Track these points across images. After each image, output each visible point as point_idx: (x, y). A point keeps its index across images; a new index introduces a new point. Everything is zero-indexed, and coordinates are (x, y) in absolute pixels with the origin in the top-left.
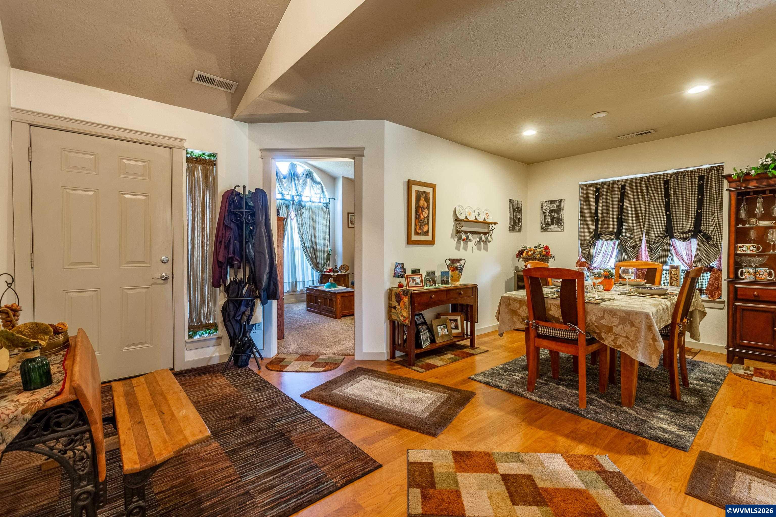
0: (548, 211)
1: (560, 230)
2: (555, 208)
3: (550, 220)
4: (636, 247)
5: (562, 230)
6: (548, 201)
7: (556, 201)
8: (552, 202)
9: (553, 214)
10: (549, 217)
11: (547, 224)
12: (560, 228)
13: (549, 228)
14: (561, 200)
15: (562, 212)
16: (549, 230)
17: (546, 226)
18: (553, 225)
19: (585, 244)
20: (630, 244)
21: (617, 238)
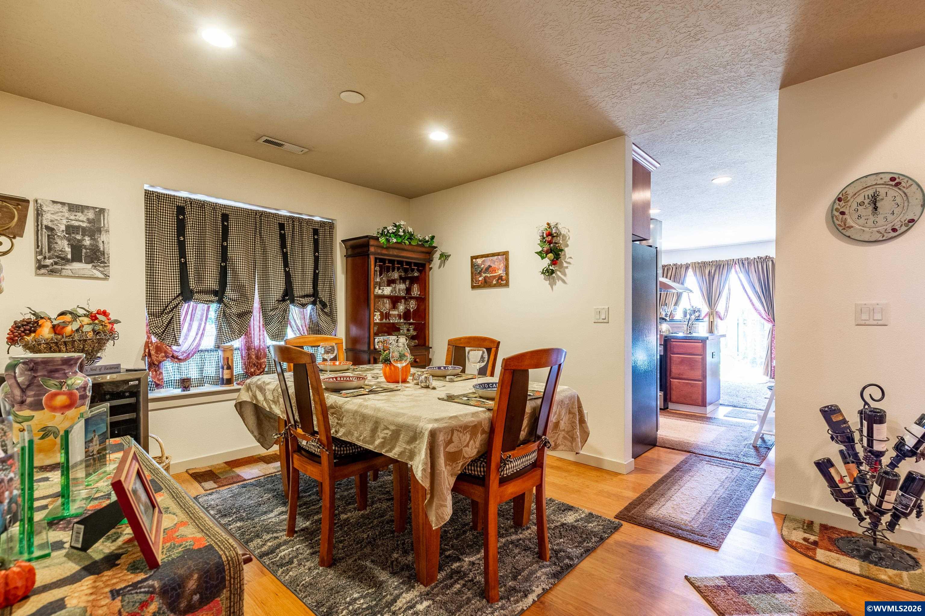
0: (63, 228)
1: (102, 276)
2: (84, 225)
3: (68, 250)
4: (245, 315)
5: (106, 277)
6: (63, 204)
7: (88, 208)
8: (73, 208)
9: (79, 237)
10: (66, 243)
11: (58, 257)
12: (102, 272)
13: (68, 267)
14: (102, 211)
15: (103, 237)
16: (64, 273)
17: (56, 263)
18: (80, 261)
19: (157, 309)
20: (234, 310)
21: (220, 301)
